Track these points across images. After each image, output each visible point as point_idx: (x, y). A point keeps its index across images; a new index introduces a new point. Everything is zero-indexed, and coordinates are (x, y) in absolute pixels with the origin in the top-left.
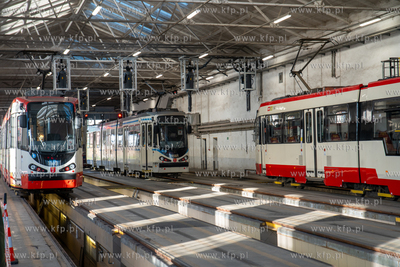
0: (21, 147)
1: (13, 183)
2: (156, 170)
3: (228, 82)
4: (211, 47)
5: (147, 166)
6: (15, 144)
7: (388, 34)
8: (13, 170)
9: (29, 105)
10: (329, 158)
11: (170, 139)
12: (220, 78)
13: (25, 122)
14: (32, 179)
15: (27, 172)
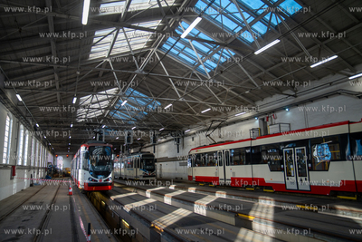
0: (85, 169)
1: (80, 187)
2: (141, 178)
3: (167, 141)
4: (165, 126)
5: (136, 177)
6: (81, 167)
7: (247, 119)
8: (80, 180)
9: (90, 148)
10: (234, 173)
11: (146, 165)
12: (163, 140)
13: (87, 156)
14: (89, 185)
15: (87, 181)
